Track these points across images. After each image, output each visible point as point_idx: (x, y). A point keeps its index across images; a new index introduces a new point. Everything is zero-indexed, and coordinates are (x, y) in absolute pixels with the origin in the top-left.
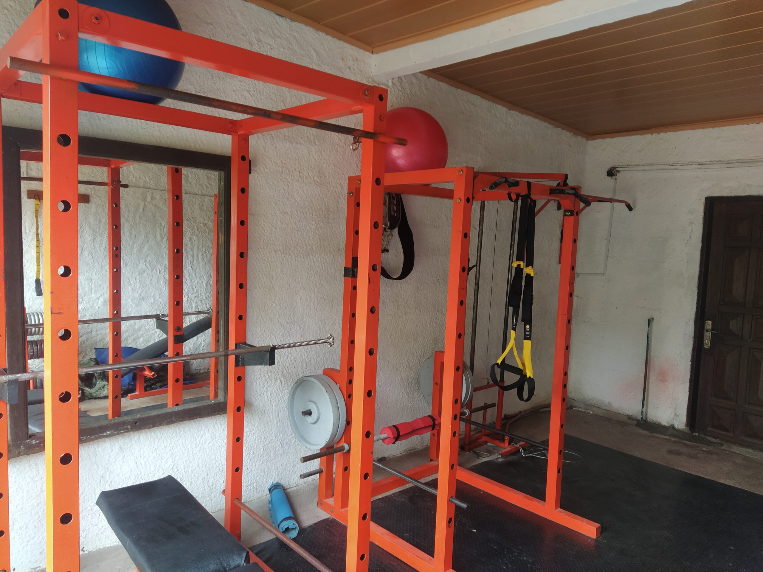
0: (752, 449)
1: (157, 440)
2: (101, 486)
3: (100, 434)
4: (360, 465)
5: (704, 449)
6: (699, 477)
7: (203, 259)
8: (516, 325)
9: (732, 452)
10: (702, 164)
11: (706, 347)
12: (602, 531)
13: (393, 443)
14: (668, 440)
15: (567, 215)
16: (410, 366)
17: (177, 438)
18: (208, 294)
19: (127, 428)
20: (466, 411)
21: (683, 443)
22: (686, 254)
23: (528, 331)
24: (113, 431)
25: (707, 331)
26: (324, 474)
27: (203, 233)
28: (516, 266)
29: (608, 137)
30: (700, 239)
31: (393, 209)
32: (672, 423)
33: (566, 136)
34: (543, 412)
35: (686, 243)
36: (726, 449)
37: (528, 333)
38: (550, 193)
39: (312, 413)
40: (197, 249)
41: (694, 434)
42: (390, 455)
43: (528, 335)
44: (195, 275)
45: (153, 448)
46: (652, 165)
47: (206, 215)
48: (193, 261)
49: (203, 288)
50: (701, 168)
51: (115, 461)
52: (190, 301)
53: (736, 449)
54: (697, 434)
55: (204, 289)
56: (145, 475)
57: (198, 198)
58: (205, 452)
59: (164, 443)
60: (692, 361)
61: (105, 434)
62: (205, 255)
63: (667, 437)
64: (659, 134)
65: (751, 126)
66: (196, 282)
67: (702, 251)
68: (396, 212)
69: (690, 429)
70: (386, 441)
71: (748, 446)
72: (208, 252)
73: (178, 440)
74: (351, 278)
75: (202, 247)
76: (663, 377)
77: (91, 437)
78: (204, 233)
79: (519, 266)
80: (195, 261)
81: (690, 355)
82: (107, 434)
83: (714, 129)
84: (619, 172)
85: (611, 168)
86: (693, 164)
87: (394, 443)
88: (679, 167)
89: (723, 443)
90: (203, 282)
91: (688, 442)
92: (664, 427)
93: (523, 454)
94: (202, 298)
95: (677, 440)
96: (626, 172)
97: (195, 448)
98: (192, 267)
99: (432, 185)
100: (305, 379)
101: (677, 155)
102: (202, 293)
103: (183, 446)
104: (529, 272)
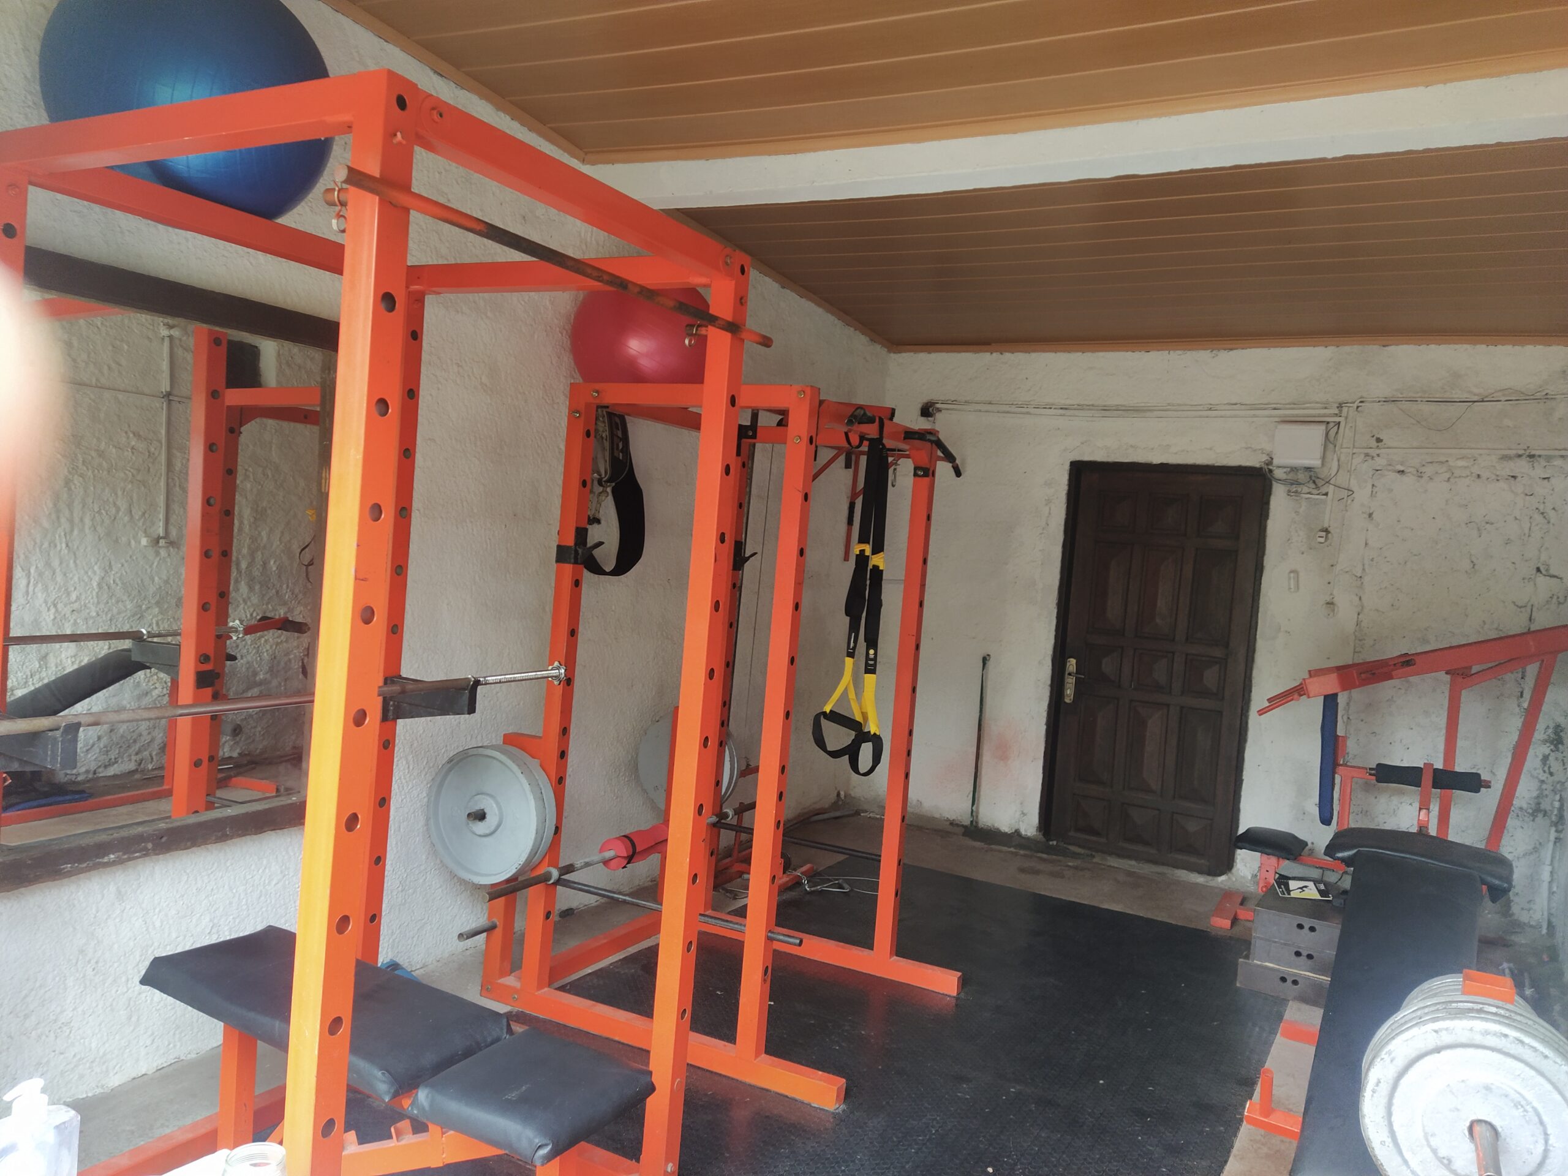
0: (1136, 859)
1: (185, 878)
2: (77, 971)
3: (98, 860)
4: (688, 860)
5: (1070, 864)
6: (1074, 902)
7: (95, 529)
8: (854, 648)
9: (1110, 866)
10: (1066, 409)
11: (1067, 700)
12: (964, 983)
13: (623, 868)
14: (1016, 854)
15: (920, 476)
16: (618, 737)
17: (221, 874)
18: (102, 606)
19: (147, 848)
20: (728, 811)
21: (1037, 857)
22: (1040, 550)
23: (871, 660)
24: (121, 853)
25: (1070, 674)
26: (499, 932)
27: (96, 471)
28: (858, 553)
29: (922, 351)
30: (1062, 528)
31: (618, 445)
32: (1017, 827)
33: (860, 341)
34: (816, 822)
35: (1041, 534)
36: (1100, 862)
37: (871, 662)
38: (905, 438)
39: (487, 816)
40: (81, 505)
41: (1051, 843)
42: (580, 904)
43: (871, 665)
44: (75, 562)
45: (177, 892)
46: (990, 403)
47: (103, 432)
48: (72, 531)
49: (91, 592)
50: (1064, 415)
51: (107, 919)
52: (61, 621)
53: (1113, 862)
54: (1055, 843)
55: (94, 593)
56: (161, 946)
57: (88, 392)
58: (269, 901)
59: (196, 883)
60: (1048, 724)
61: (106, 860)
62: (98, 518)
63: (1012, 849)
64: (1001, 354)
65: (1137, 355)
66: (76, 579)
67: (1064, 546)
68: (622, 451)
69: (1044, 835)
70: (612, 863)
71: (1129, 857)
72: (107, 514)
73: (222, 877)
74: (572, 565)
75: (93, 502)
76: (1003, 753)
77: (81, 866)
78: (98, 471)
79: (862, 552)
80: (76, 532)
81: (1045, 714)
82: (110, 859)
83: (1085, 354)
84: (939, 410)
85: (927, 403)
86: (1054, 407)
87: (625, 867)
88: (1033, 411)
89: (1093, 853)
90: (91, 580)
91: (1044, 856)
92: (1005, 834)
93: (806, 887)
94: (89, 614)
95: (1027, 852)
96: (950, 412)
97: (251, 892)
98: (67, 545)
99: (690, 409)
100: (471, 752)
101: (1029, 390)
102: (89, 602)
103: (231, 889)
104: (876, 563)
